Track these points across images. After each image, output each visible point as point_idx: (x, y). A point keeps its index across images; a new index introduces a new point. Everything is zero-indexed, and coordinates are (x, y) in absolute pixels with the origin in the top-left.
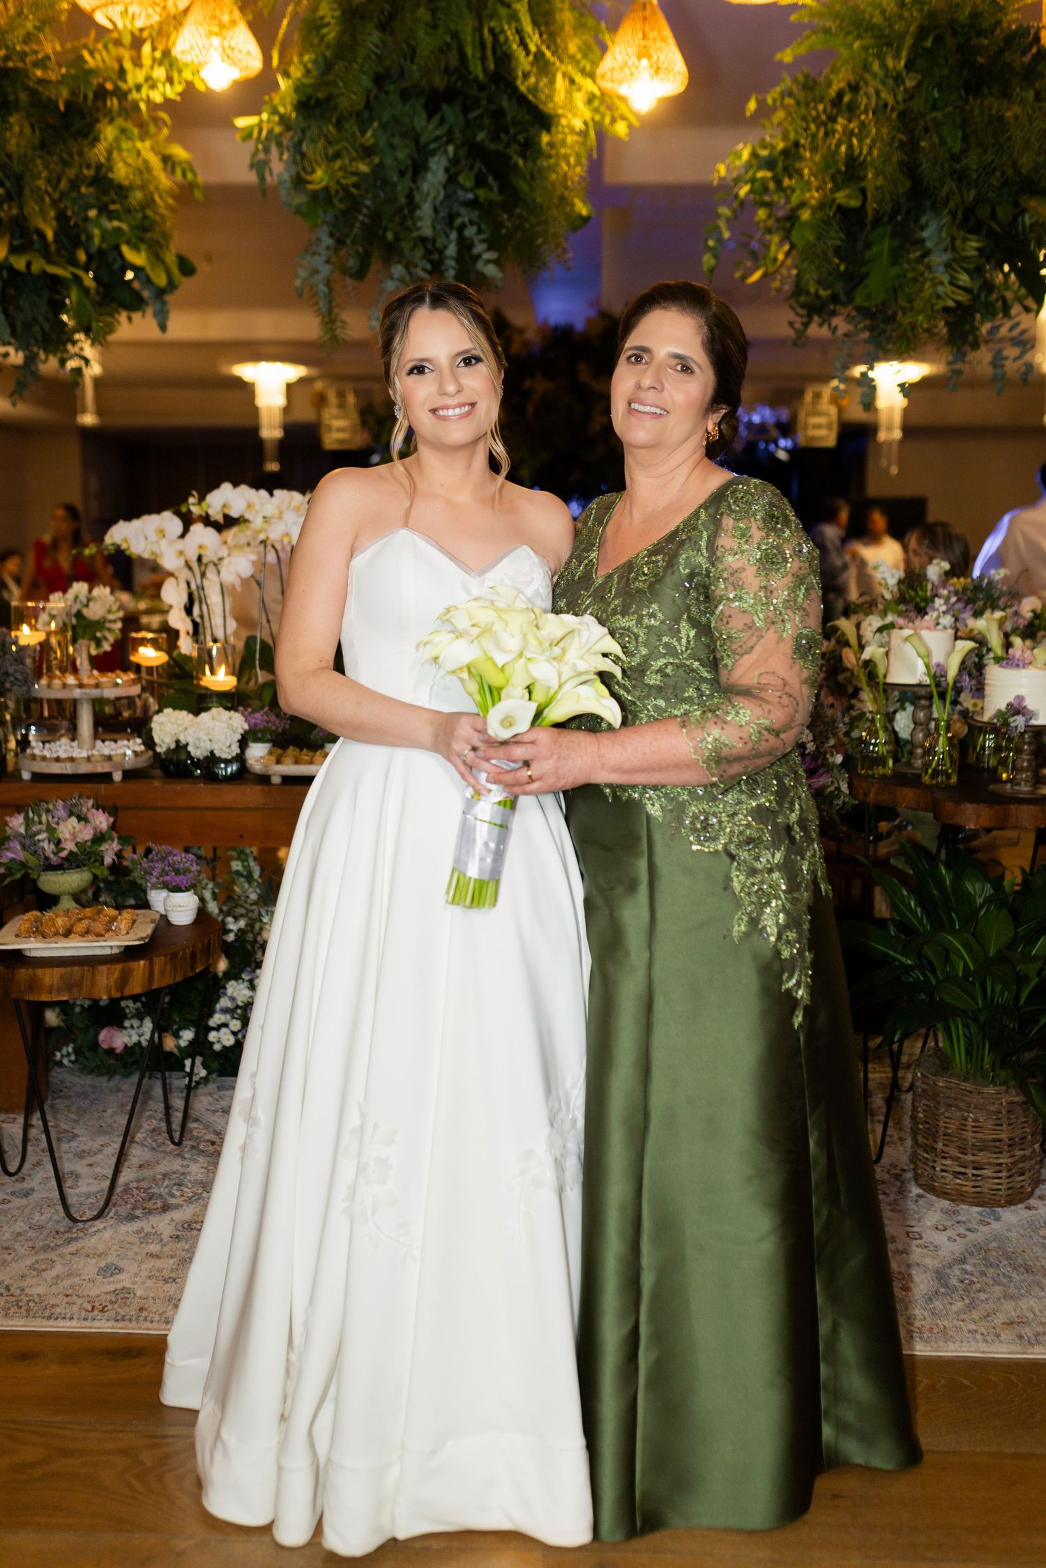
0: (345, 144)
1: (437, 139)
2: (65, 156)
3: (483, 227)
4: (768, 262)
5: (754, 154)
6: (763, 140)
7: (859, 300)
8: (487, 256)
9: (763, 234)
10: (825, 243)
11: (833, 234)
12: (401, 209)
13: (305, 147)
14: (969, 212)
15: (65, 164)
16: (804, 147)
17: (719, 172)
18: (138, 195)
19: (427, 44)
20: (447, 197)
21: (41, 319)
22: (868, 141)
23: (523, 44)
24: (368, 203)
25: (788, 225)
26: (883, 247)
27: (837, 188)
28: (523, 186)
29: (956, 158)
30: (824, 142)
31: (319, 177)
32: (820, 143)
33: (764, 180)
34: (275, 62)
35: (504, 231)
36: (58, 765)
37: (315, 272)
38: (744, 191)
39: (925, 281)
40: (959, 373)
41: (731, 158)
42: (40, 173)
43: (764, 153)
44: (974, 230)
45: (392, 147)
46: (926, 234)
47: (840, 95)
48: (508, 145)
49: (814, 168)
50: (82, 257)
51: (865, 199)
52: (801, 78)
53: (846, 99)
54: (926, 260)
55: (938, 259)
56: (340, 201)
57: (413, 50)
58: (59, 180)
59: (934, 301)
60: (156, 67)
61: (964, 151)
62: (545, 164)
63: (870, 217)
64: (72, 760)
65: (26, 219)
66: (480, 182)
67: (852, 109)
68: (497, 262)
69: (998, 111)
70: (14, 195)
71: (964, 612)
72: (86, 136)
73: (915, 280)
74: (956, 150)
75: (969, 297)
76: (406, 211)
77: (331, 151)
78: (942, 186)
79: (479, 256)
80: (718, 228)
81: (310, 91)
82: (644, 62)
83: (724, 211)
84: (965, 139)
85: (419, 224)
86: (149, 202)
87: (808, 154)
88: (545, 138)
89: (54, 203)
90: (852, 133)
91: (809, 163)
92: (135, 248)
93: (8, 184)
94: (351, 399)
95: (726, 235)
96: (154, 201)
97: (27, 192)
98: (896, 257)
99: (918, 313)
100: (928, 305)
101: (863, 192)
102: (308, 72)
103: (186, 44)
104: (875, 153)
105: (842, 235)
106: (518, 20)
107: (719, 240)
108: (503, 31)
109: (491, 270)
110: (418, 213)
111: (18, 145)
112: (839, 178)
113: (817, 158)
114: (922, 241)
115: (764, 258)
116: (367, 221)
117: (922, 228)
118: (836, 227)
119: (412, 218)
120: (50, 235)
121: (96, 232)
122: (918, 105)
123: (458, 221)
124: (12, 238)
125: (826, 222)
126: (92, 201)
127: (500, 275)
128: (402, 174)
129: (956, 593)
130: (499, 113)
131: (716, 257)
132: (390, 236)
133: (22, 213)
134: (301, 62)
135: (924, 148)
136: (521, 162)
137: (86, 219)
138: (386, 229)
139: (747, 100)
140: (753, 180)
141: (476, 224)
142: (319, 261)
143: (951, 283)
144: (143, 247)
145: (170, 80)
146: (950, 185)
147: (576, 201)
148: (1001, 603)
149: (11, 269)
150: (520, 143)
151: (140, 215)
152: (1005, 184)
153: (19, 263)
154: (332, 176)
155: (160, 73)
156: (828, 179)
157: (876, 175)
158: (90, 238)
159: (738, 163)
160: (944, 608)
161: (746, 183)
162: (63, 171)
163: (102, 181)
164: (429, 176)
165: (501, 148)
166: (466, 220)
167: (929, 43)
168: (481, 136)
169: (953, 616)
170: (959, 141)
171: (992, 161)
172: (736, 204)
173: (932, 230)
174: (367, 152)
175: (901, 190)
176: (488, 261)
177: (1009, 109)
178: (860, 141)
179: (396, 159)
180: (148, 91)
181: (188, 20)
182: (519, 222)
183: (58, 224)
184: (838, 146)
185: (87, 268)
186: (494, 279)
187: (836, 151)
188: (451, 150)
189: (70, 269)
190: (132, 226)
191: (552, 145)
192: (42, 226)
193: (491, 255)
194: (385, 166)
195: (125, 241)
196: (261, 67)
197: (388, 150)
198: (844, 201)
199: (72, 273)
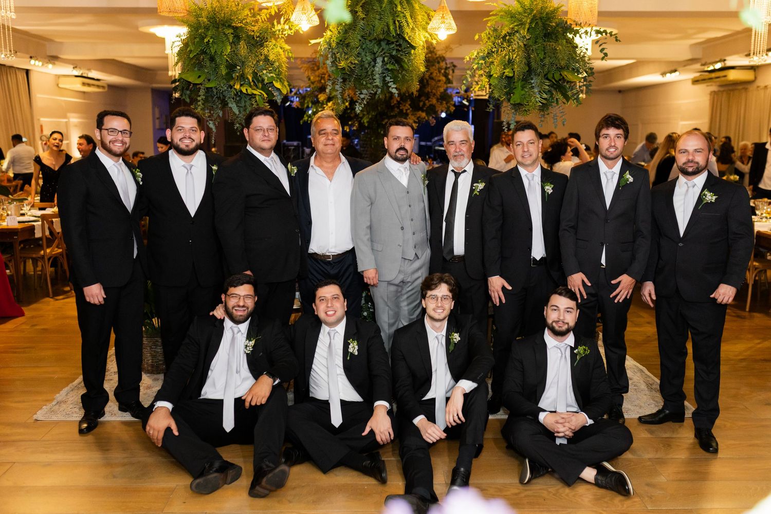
1: (382, 55)
2: (256, 53)
3: (391, 77)
5: (478, 54)
6: (481, 49)
7: (512, 101)
8: (392, 86)
10: (501, 84)
11: (504, 82)
12: (369, 76)
14: (546, 76)
15: (257, 56)
16: (494, 52)
17: (467, 58)
18: (277, 64)
19: (379, 26)
20: (382, 70)
22: (515, 56)
23: (408, 25)
24: (357, 72)
26: (519, 85)
27: (505, 69)
28: (406, 66)
29: (542, 60)
31: (343, 64)
32: (500, 53)
33: (482, 64)
35: (399, 79)
37: (338, 91)
38: (475, 67)
39: (532, 97)
40: (543, 121)
41: (471, 55)
43: (481, 54)
44: (547, 79)
45: (366, 55)
46: (532, 82)
47: (505, 36)
48: (402, 55)
49: (498, 61)
50: (260, 85)
51: (514, 74)
52: (492, 29)
53: (507, 38)
54: (533, 90)
55: (536, 90)
56: (348, 71)
57: (374, 27)
59: (535, 103)
60: (286, 25)
61: (544, 58)
62: (413, 59)
63: (515, 79)
65: (244, 75)
68: (396, 88)
69: (555, 47)
70: (242, 68)
72: (262, 46)
73: (529, 96)
74: (541, 56)
75: (547, 101)
76: (371, 77)
77: (346, 57)
78: (538, 69)
79: (390, 86)
80: (467, 77)
81: (341, 39)
82: (443, 25)
83: (469, 72)
84: (545, 54)
85: (375, 81)
86: (280, 66)
88: (413, 51)
89: (252, 68)
90: (509, 51)
91: (497, 59)
92: (277, 82)
93: (240, 65)
95: (469, 80)
96: (282, 66)
97: (245, 66)
98: (523, 88)
99: (530, 107)
101: (514, 71)
102: (339, 32)
103: (294, 17)
104: (517, 60)
105: (506, 83)
106: (407, 18)
107: (467, 81)
108: (402, 21)
109: (394, 91)
110: (375, 77)
112: (506, 66)
113: (499, 58)
114: (532, 84)
116: (357, 77)
117: (532, 79)
118: (504, 80)
119: (372, 79)
120: (251, 79)
121: (266, 78)
122: (530, 43)
123: (384, 75)
124: (240, 81)
125: (502, 78)
126: (263, 67)
127: (397, 92)
128: (369, 64)
130: (400, 45)
132: (364, 83)
133: (243, 73)
134: (337, 29)
135: (532, 57)
136: (406, 60)
137: (262, 73)
138: (363, 81)
139: (476, 34)
140: (478, 64)
141: (389, 76)
142: (337, 87)
143: (540, 97)
144: (278, 80)
145: (290, 29)
146: (540, 69)
149: (241, 91)
151: (278, 71)
152: (557, 68)
153: (244, 91)
154: (346, 64)
155: (286, 27)
156: (503, 66)
157: (518, 66)
158: (263, 80)
159: (473, 57)
161: (476, 64)
163: (266, 59)
164: (377, 65)
165: (400, 56)
166: (386, 75)
167: (533, 26)
168: (394, 53)
171: (553, 62)
173: (535, 81)
174: (357, 56)
175: (525, 71)
177: (558, 47)
178: (512, 55)
179: (367, 59)
180: (282, 31)
181: (296, 10)
182: (403, 76)
183: (253, 75)
184: (506, 55)
185: (262, 89)
186: (395, 93)
187: (505, 57)
188: (386, 59)
189: (258, 90)
190: (276, 75)
191: (415, 54)
192: (249, 77)
193: (394, 86)
194: (364, 61)
195: (275, 80)
196: (318, 23)
197: (365, 56)
198: (507, 73)
199: (261, 93)
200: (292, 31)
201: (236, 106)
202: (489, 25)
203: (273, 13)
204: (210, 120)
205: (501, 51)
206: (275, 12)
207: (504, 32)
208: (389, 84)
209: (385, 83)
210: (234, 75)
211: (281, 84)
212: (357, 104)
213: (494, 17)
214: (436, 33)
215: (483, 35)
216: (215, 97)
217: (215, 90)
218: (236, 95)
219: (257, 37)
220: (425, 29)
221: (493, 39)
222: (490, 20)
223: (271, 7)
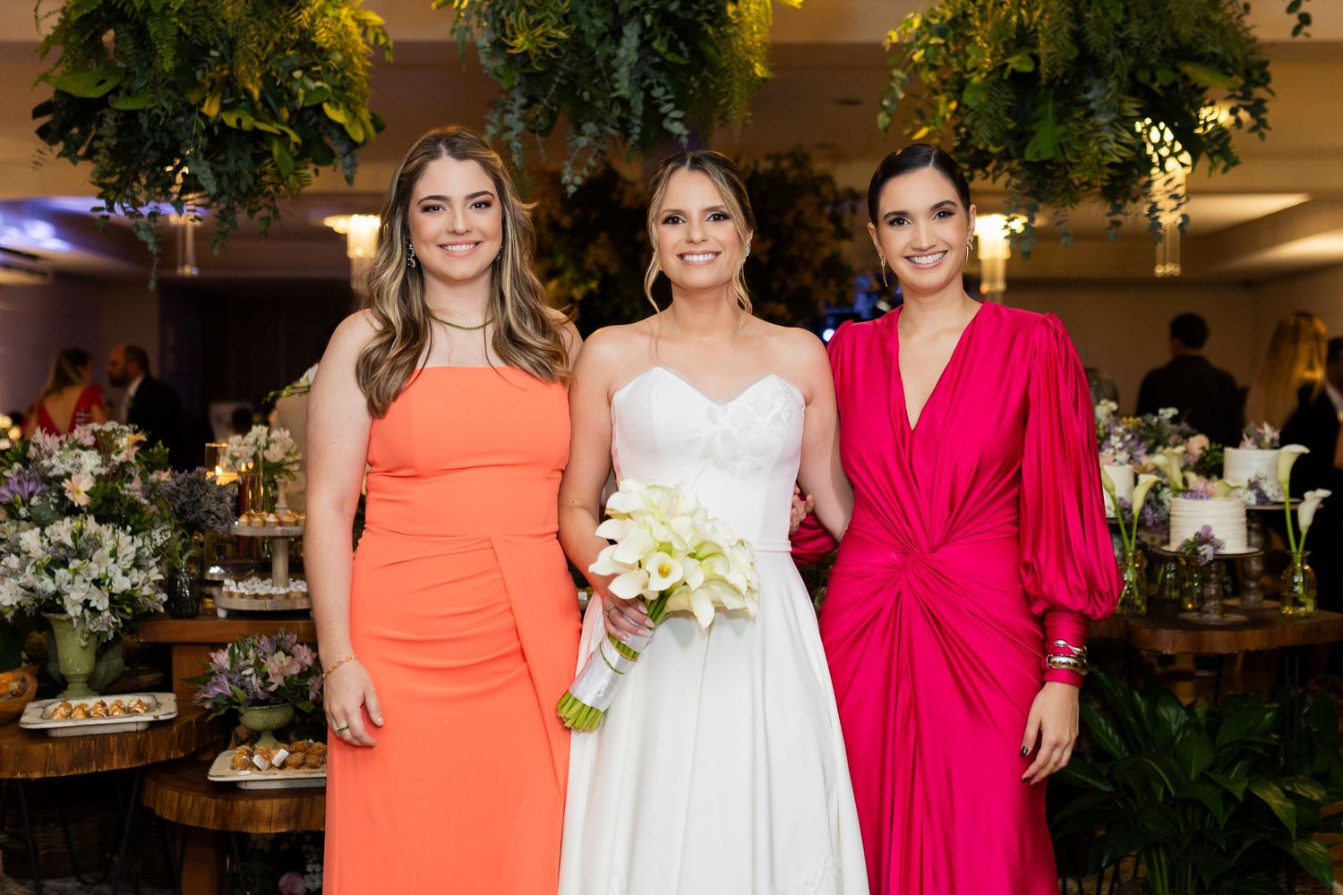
0: (548, 13)
1: (636, 9)
2: (274, 21)
3: (669, 88)
4: (938, 120)
5: (926, 23)
6: (933, 9)
7: (1029, 155)
8: (673, 115)
9: (930, 96)
10: (996, 104)
11: (1004, 96)
12: (599, 72)
13: (504, 13)
14: (1132, 75)
15: (277, 30)
16: (971, 15)
17: (890, 38)
18: (338, 57)
20: (639, 60)
21: (246, 172)
22: (1038, 13)
24: (563, 66)
25: (956, 87)
26: (1047, 108)
27: (1008, 54)
28: (711, 51)
29: (1118, 28)
30: (993, 12)
31: (521, 42)
32: (990, 13)
33: (937, 46)
35: (691, 92)
36: (258, 601)
37: (511, 129)
38: (918, 56)
39: (1090, 138)
40: (1116, 224)
41: (903, 26)
42: (252, 37)
43: (936, 21)
45: (590, 15)
46: (1090, 96)
48: (698, 13)
49: (986, 35)
50: (286, 114)
51: (1038, 64)
54: (1092, 120)
55: (1102, 120)
56: (538, 63)
58: (267, 42)
59: (1100, 157)
61: (1126, 22)
62: (730, 31)
63: (1044, 82)
64: (270, 596)
65: (236, 80)
66: (673, 47)
68: (683, 120)
70: (227, 57)
71: (1137, 450)
73: (1081, 137)
74: (1119, 21)
75: (1133, 153)
76: (604, 74)
77: (532, 19)
78: (1108, 52)
79: (665, 115)
80: (892, 88)
83: (898, 73)
84: (1126, 11)
85: (617, 85)
86: (347, 64)
87: (978, 24)
89: (261, 63)
91: (980, 31)
92: (336, 104)
93: (221, 47)
95: (901, 95)
96: (352, 63)
97: (239, 53)
98: (1061, 118)
99: (1086, 170)
100: (1095, 161)
101: (1036, 59)
104: (1046, 23)
105: (1013, 97)
107: (894, 99)
109: (677, 128)
110: (616, 76)
111: (233, 12)
112: (1011, 45)
113: (989, 26)
114: (1088, 102)
115: (934, 116)
116: (564, 83)
117: (1087, 91)
118: (1006, 90)
119: (609, 81)
120: (256, 93)
121: (301, 91)
123: (648, 82)
124: (223, 98)
125: (998, 84)
126: (297, 63)
127: (686, 132)
128: (601, 38)
129: (1128, 431)
131: (889, 115)
132: (586, 96)
133: (232, 75)
135: (1088, 18)
136: (710, 30)
137: (291, 78)
138: (583, 91)
140: (926, 46)
141: (664, 85)
142: (513, 119)
143: (1116, 142)
144: (344, 103)
146: (1115, 52)
147: (757, 65)
148: (1171, 441)
149: (222, 124)
150: (709, 12)
151: (338, 75)
152: (1164, 53)
153: (231, 121)
154: (531, 42)
156: (1000, 47)
157: (1048, 43)
158: (294, 97)
159: (909, 30)
160: (1120, 445)
161: (920, 48)
162: (272, 35)
163: (306, 42)
164: (624, 42)
165: (690, 17)
166: (654, 81)
169: (1129, 453)
170: (1121, 13)
171: (1152, 31)
172: (910, 68)
173: (1095, 94)
174: (566, 18)
175: (1071, 57)
176: (675, 120)
178: (1030, 12)
179: (593, 26)
182: (704, 84)
183: (264, 84)
184: (1008, 16)
185: (289, 124)
186: (679, 136)
187: (1005, 22)
188: (648, 18)
189: (275, 125)
190: (334, 87)
191: (738, 14)
192: (250, 86)
193: (678, 114)
194: (583, 32)
195: (329, 101)
197: (586, 17)
198: (1016, 66)
199: (279, 130)
201: (209, 171)
208: (665, 108)
209: (651, 104)
210: (199, 74)
211: (350, 115)
212: (567, 163)
216: (148, 145)
217: (144, 121)
218: (208, 131)
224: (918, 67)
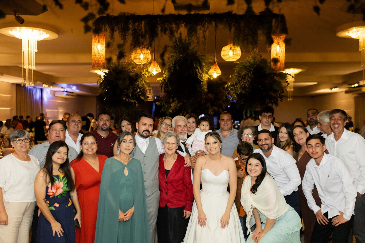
5: (231, 84)
6: (232, 82)
13: (168, 84)
18: (143, 89)
22: (247, 85)
23: (199, 72)
27: (242, 90)
28: (198, 89)
33: (233, 88)
34: (164, 72)
38: (230, 89)
41: (228, 84)
43: (232, 84)
47: (243, 76)
50: (135, 98)
51: (246, 93)
52: (237, 73)
53: (244, 77)
60: (146, 72)
65: (128, 94)
67: (244, 79)
70: (127, 91)
72: (136, 81)
81: (169, 78)
82: (215, 71)
88: (201, 83)
90: (244, 83)
92: (142, 96)
94: (152, 91)
102: (169, 75)
103: (150, 69)
106: (198, 69)
108: (196, 71)
113: (240, 86)
120: (131, 96)
121: (137, 95)
125: (241, 95)
134: (168, 74)
139: (230, 76)
140: (231, 88)
144: (143, 96)
145: (148, 74)
151: (143, 91)
153: (127, 100)
155: (147, 73)
157: (248, 89)
159: (229, 85)
161: (230, 88)
167: (255, 72)
180: (145, 75)
181: (151, 66)
183: (132, 94)
184: (243, 84)
187: (242, 85)
190: (142, 93)
191: (203, 84)
192: (130, 94)
196: (161, 71)
198: (243, 92)
199: (134, 101)
200: (149, 75)
202: (235, 71)
203: (141, 67)
204: (113, 113)
205: (241, 83)
206: (142, 67)
207: (242, 75)
210: (123, 94)
213: (238, 68)
214: (212, 75)
215: (233, 76)
218: (124, 102)
219: (134, 78)
220: (207, 73)
221: (238, 77)
222: (236, 69)
223: (140, 65)
224: (229, 91)
